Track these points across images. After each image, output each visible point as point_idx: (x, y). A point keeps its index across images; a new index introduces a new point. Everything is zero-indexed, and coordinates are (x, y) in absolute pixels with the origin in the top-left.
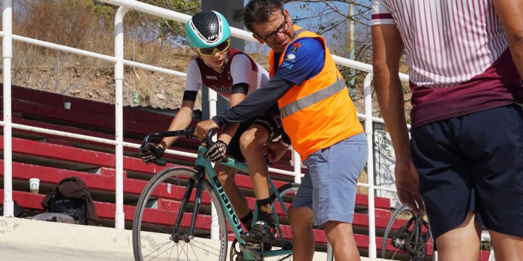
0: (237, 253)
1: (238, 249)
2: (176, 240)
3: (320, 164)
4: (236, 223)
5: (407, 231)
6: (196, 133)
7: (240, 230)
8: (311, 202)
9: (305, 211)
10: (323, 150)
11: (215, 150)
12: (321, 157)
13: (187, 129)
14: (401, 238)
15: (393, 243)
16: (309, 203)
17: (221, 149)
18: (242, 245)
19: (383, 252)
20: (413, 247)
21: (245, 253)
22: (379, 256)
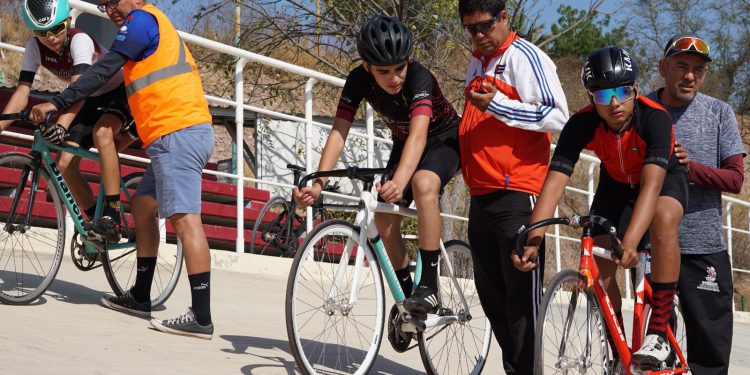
0: (78, 245)
1: (80, 243)
2: (11, 230)
3: (161, 155)
4: (77, 213)
5: (278, 225)
6: (31, 116)
7: (82, 221)
8: (154, 190)
9: (148, 199)
10: (163, 137)
11: (53, 131)
12: (161, 147)
13: (22, 112)
14: (271, 232)
15: (263, 238)
16: (152, 192)
17: (59, 131)
18: (83, 236)
19: (252, 246)
20: (284, 242)
21: (87, 246)
22: (247, 250)
